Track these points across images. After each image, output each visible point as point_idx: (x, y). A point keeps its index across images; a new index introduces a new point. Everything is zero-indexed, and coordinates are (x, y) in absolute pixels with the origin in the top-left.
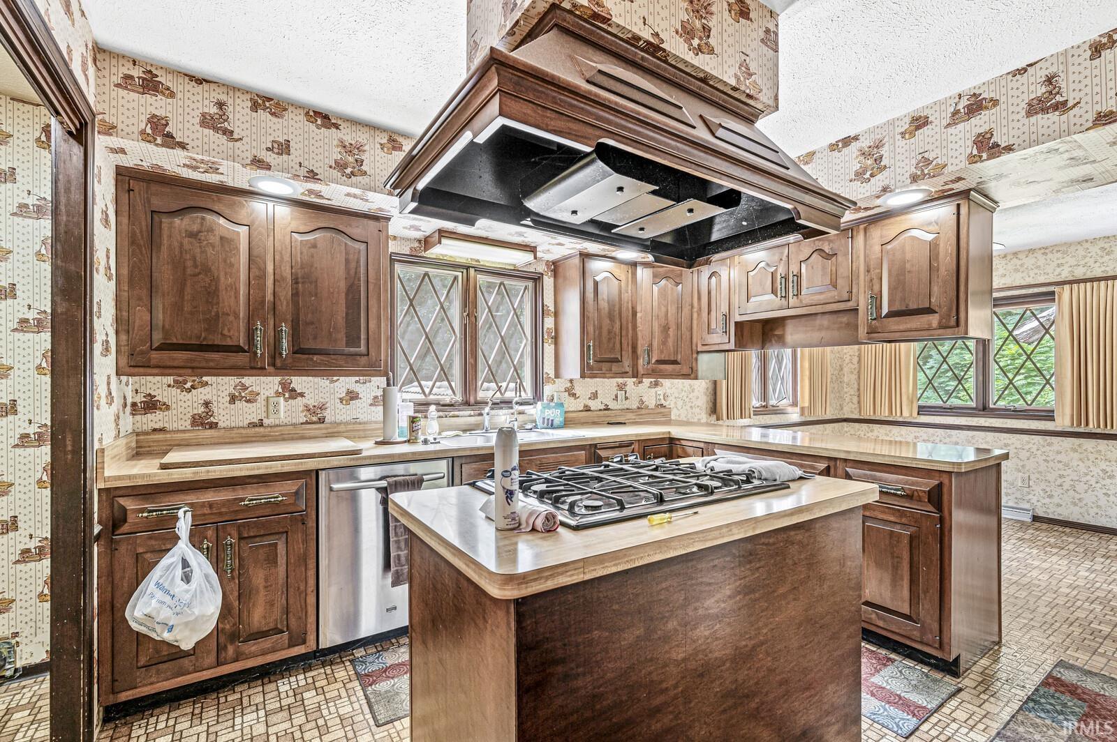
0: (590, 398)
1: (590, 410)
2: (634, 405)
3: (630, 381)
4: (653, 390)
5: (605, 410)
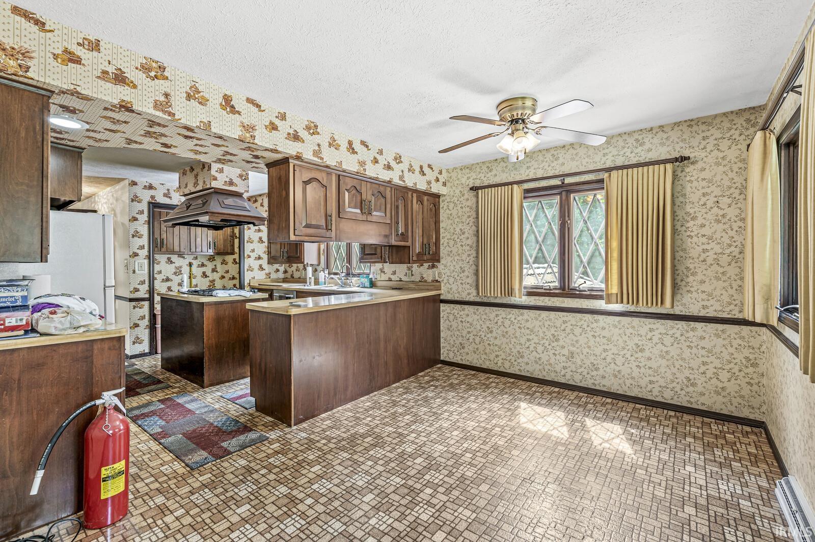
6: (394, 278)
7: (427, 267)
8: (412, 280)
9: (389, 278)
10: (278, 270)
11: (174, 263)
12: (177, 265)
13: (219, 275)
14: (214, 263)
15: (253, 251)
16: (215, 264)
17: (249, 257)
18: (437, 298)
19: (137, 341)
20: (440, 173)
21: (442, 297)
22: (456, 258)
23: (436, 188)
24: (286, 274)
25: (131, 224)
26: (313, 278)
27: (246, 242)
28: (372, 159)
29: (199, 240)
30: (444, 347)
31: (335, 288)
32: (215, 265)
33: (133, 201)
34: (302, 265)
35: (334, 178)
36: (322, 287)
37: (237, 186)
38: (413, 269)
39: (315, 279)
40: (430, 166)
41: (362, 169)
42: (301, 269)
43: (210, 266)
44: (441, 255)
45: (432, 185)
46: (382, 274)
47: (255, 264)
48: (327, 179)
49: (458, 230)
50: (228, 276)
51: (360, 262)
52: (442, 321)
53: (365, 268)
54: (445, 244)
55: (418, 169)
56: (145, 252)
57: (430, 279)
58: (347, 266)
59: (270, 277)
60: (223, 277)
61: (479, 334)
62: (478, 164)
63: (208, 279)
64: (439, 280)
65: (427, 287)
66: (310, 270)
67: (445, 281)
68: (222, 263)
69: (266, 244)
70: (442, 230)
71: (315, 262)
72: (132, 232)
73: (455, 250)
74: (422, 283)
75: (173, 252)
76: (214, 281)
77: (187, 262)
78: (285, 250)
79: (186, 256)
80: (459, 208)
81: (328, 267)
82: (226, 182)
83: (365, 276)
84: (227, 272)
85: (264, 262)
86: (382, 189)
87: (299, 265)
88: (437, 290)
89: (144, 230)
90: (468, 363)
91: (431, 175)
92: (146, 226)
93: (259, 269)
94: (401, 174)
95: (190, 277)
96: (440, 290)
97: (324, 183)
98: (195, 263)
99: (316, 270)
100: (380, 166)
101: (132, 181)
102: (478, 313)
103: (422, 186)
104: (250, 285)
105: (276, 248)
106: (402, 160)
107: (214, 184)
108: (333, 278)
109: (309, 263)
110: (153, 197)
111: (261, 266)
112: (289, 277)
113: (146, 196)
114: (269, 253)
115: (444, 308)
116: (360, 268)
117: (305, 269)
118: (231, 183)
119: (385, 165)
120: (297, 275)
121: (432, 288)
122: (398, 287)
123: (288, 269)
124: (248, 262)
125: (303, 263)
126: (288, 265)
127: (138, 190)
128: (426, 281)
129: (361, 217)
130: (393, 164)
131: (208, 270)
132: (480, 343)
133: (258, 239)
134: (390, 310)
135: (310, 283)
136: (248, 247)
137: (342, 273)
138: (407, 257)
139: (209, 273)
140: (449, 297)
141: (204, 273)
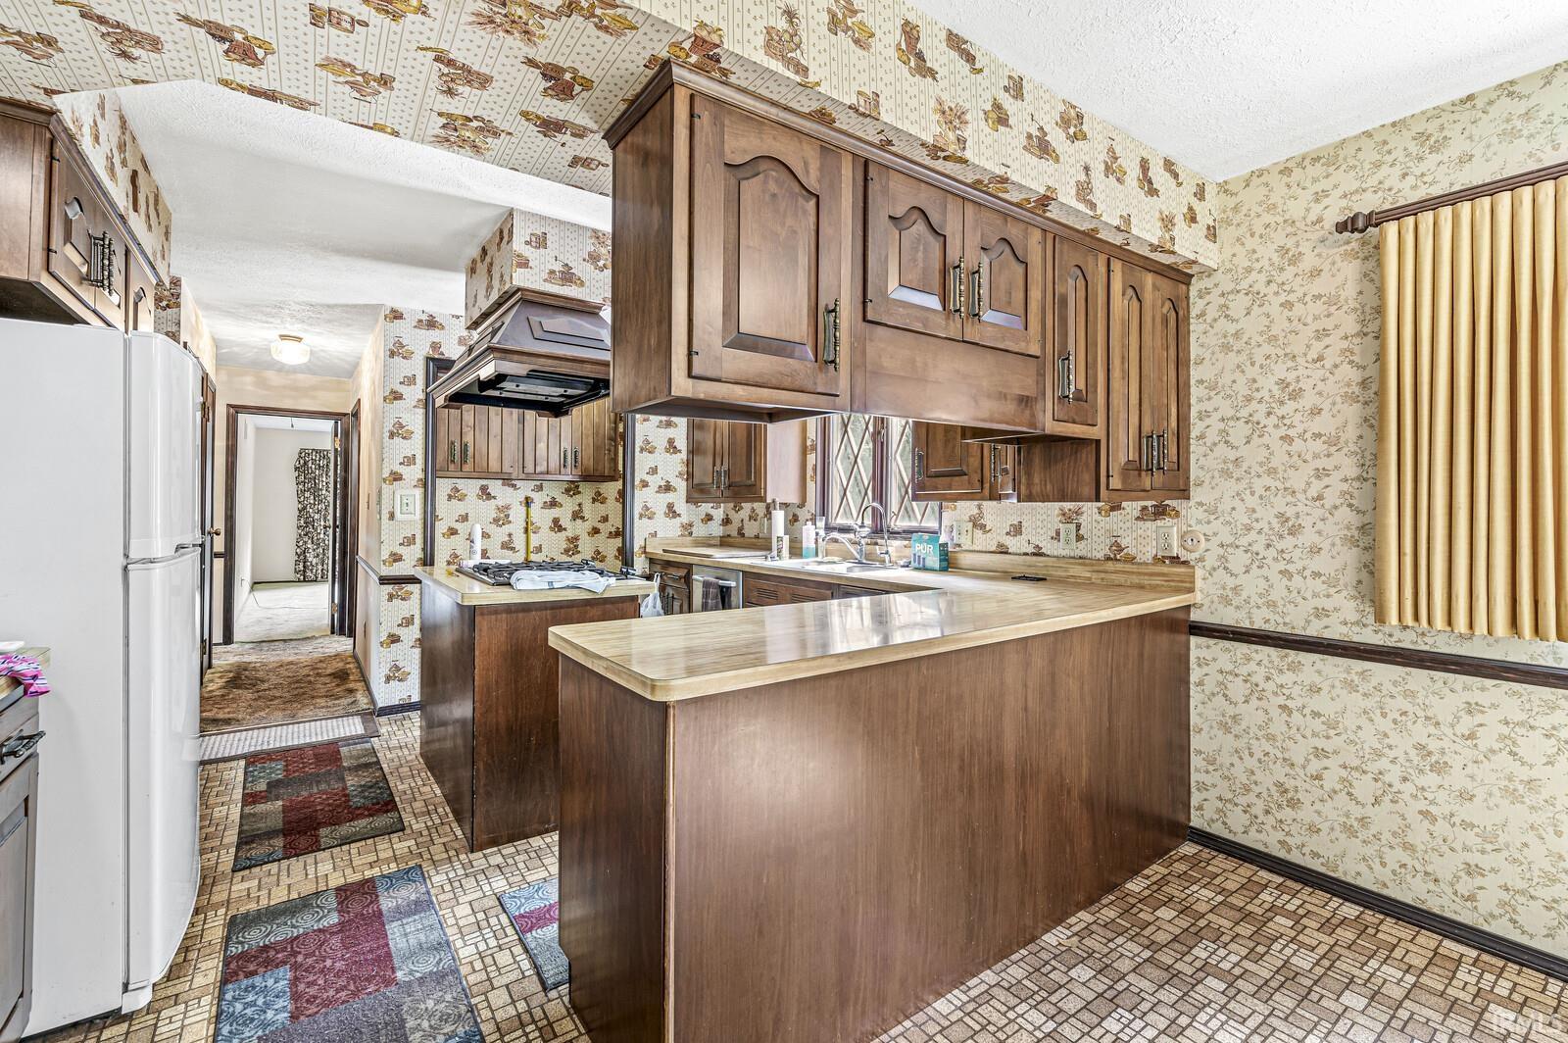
0: (1008, 534)
1: (1006, 553)
2: (1100, 550)
3: (1089, 509)
4: (1150, 526)
5: (1034, 554)
6: (1014, 544)
7: (1137, 513)
8: (1078, 553)
9: (1000, 545)
10: (709, 518)
11: (494, 498)
12: (500, 502)
13: (588, 526)
14: (578, 499)
15: (654, 471)
16: (578, 501)
17: (645, 484)
18: (1181, 616)
19: (395, 674)
20: (1200, 194)
21: (1195, 616)
22: (1258, 485)
23: (1188, 244)
24: (729, 527)
25: (389, 406)
26: (786, 539)
27: (637, 449)
28: (988, 107)
29: (542, 446)
30: (1203, 787)
31: (841, 569)
32: (580, 505)
33: (392, 354)
34: (763, 505)
35: (847, 172)
36: (808, 565)
37: (582, 284)
38: (1083, 520)
39: (791, 541)
40: (1169, 165)
41: (951, 136)
42: (761, 514)
43: (569, 505)
44: (1194, 473)
45: (1175, 232)
46: (978, 533)
47: (659, 503)
48: (821, 169)
49: (1268, 384)
50: (604, 528)
51: (915, 498)
52: (1196, 696)
53: (923, 516)
54: (1212, 436)
55: (1133, 172)
56: (415, 472)
57: (1147, 552)
58: (873, 508)
59: (691, 534)
60: (596, 531)
61: (1373, 767)
62: (1368, 134)
63: (563, 534)
64: (1184, 556)
65: (1136, 580)
66: (779, 516)
67: (1211, 561)
68: (594, 500)
69: (684, 455)
70: (1196, 392)
71: (793, 498)
72: (389, 426)
73: (1253, 455)
74: (1119, 566)
75: (487, 474)
76: (576, 538)
77: (520, 495)
78: (725, 467)
79: (519, 483)
80: (1274, 309)
81: (824, 512)
82: (552, 272)
83: (926, 536)
84: (605, 519)
85: (678, 497)
86: (1014, 232)
87: (756, 505)
88: (1178, 591)
89: (416, 421)
90: (1316, 865)
91: (1174, 199)
92: (421, 411)
93: (667, 515)
94: (1083, 178)
95: (526, 530)
96: (1191, 590)
97: (812, 181)
98: (539, 499)
99: (795, 519)
100: (1012, 139)
101: (393, 311)
102: (1364, 687)
103: (1146, 232)
104: (645, 552)
105: (704, 464)
106: (1085, 128)
107: (521, 279)
108: (836, 541)
109: (778, 501)
110: (435, 346)
111: (670, 507)
112: (734, 533)
113: (420, 344)
114: (690, 476)
115: (1204, 653)
116: (909, 513)
117: (768, 514)
118: (568, 276)
119: (1030, 136)
120: (751, 529)
121: (1157, 581)
122: (1029, 572)
123: (733, 515)
124: (641, 498)
125: (763, 499)
126: (732, 505)
127: (404, 330)
128: (1131, 560)
129: (941, 326)
130: (1057, 138)
131: (564, 514)
132: (1377, 802)
133: (666, 444)
134: (1039, 661)
135: (779, 551)
136: (642, 463)
137: (862, 526)
138: (1087, 477)
139: (565, 522)
140: (1228, 617)
141: (556, 521)
